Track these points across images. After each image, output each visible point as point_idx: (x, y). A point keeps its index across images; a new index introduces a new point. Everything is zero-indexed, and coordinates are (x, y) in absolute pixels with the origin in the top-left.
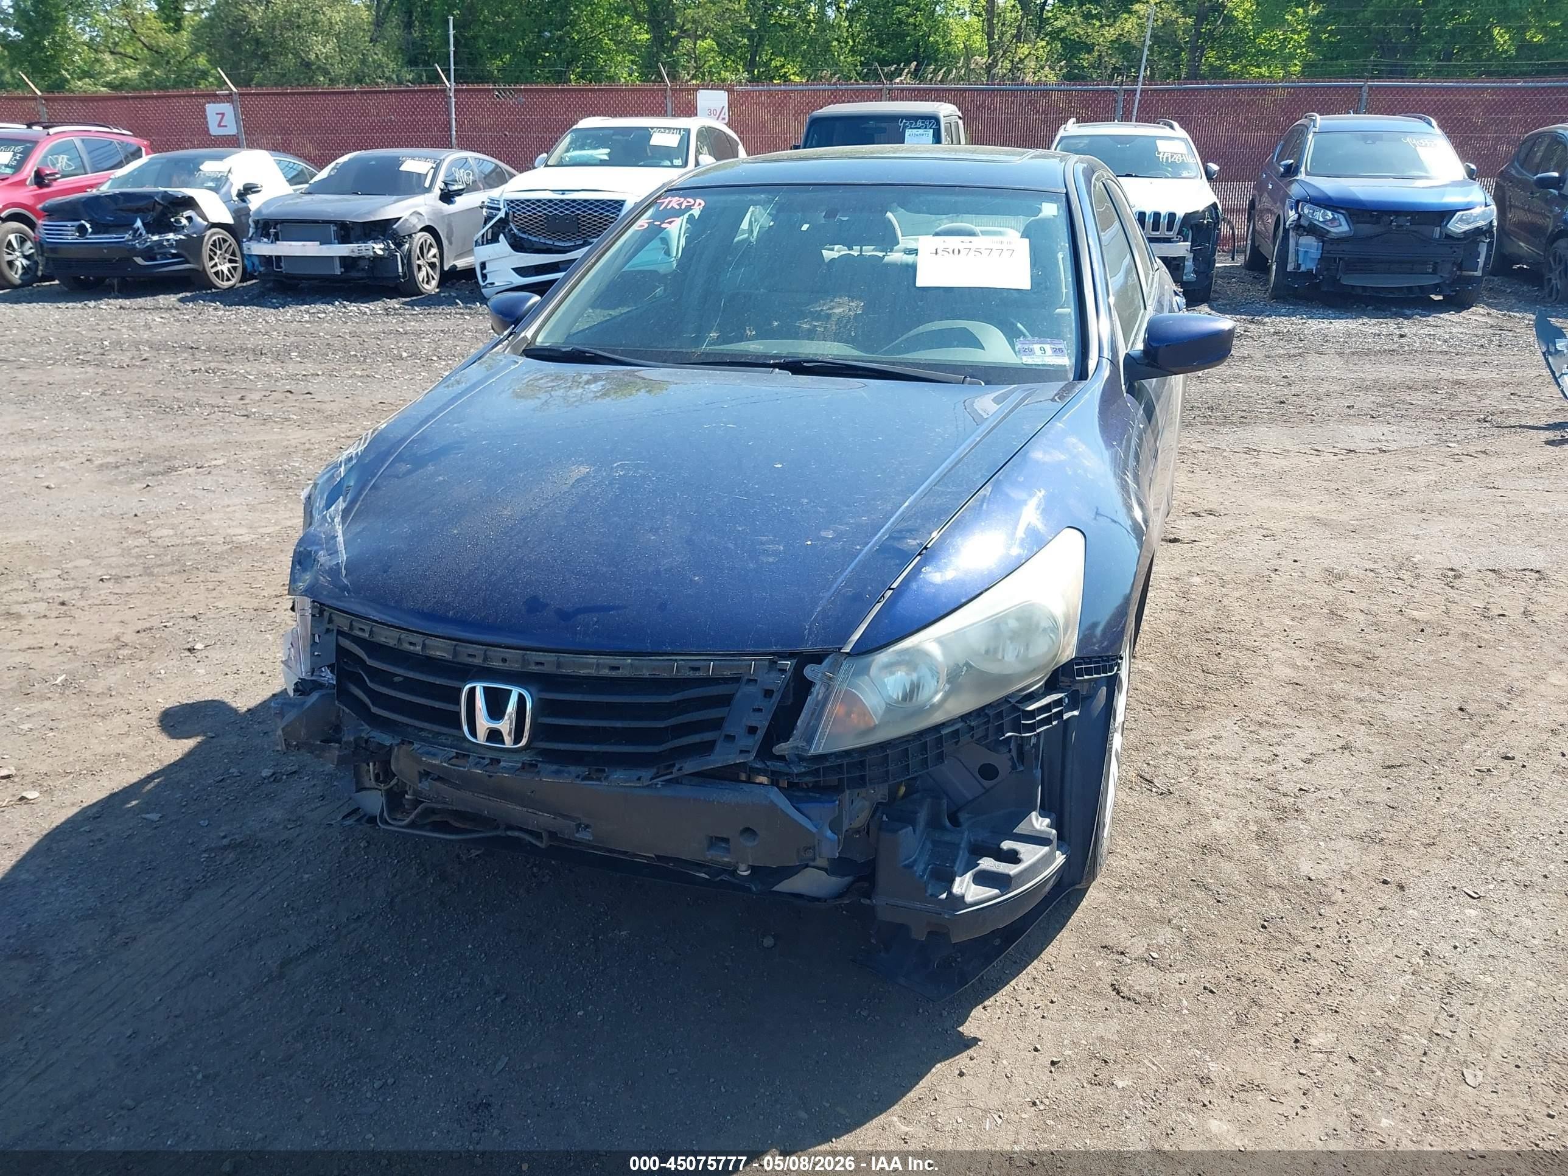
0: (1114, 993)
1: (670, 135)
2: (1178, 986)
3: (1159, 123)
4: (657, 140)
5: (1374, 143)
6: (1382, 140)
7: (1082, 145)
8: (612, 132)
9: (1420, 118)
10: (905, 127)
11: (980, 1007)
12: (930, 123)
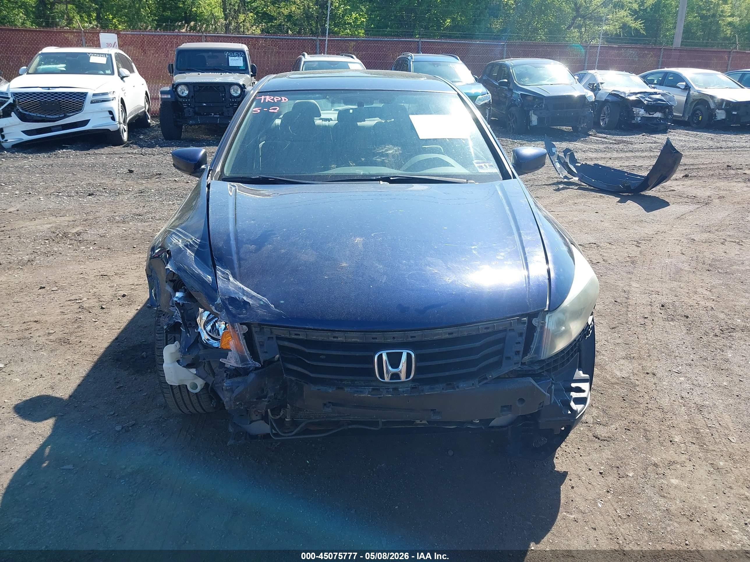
0: (597, 439)
1: (100, 58)
2: (616, 431)
3: (342, 55)
4: (93, 60)
5: (438, 66)
6: (440, 65)
7: (315, 65)
8: (65, 55)
9: (453, 57)
10: (228, 56)
11: (555, 458)
12: (240, 54)
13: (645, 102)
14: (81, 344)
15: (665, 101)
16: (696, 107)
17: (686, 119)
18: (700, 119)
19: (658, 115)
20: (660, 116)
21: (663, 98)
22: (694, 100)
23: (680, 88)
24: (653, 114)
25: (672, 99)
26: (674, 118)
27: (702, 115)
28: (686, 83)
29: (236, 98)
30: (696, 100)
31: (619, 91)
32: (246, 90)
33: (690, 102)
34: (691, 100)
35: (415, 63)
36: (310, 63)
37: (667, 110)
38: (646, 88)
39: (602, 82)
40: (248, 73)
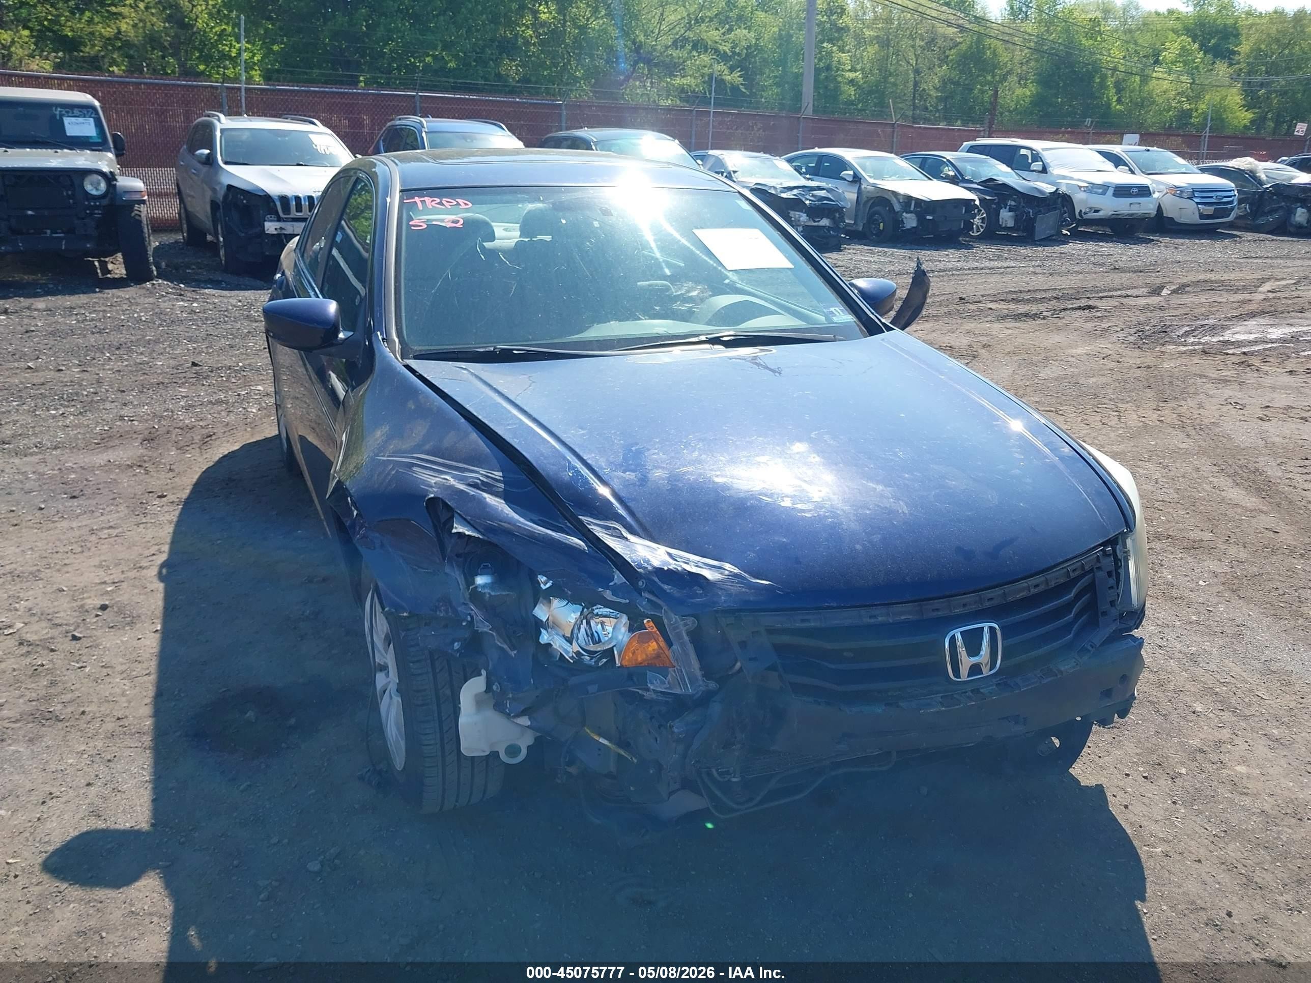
9: (495, 124)
10: (62, 115)
12: (88, 112)
13: (807, 202)
14: (89, 718)
15: (833, 201)
16: (874, 209)
17: (861, 229)
18: (881, 228)
19: (825, 222)
20: (828, 224)
21: (830, 196)
22: (869, 199)
23: (845, 180)
24: (818, 221)
25: (840, 197)
26: (848, 228)
27: (883, 222)
28: (854, 173)
29: (95, 199)
30: (872, 198)
31: (765, 185)
32: (118, 184)
33: (863, 201)
34: (864, 199)
35: (431, 135)
36: (234, 133)
37: (837, 215)
38: (799, 180)
39: (735, 169)
40: (109, 150)
